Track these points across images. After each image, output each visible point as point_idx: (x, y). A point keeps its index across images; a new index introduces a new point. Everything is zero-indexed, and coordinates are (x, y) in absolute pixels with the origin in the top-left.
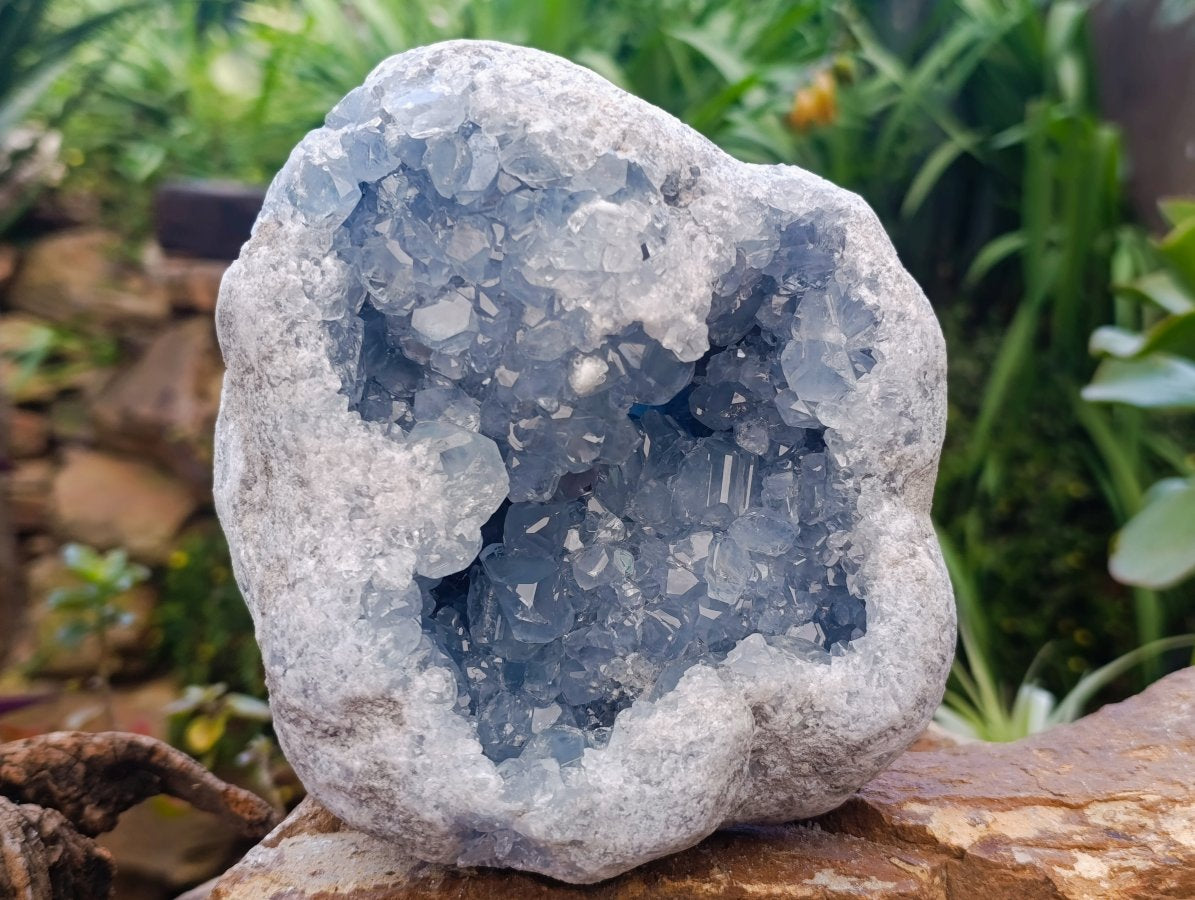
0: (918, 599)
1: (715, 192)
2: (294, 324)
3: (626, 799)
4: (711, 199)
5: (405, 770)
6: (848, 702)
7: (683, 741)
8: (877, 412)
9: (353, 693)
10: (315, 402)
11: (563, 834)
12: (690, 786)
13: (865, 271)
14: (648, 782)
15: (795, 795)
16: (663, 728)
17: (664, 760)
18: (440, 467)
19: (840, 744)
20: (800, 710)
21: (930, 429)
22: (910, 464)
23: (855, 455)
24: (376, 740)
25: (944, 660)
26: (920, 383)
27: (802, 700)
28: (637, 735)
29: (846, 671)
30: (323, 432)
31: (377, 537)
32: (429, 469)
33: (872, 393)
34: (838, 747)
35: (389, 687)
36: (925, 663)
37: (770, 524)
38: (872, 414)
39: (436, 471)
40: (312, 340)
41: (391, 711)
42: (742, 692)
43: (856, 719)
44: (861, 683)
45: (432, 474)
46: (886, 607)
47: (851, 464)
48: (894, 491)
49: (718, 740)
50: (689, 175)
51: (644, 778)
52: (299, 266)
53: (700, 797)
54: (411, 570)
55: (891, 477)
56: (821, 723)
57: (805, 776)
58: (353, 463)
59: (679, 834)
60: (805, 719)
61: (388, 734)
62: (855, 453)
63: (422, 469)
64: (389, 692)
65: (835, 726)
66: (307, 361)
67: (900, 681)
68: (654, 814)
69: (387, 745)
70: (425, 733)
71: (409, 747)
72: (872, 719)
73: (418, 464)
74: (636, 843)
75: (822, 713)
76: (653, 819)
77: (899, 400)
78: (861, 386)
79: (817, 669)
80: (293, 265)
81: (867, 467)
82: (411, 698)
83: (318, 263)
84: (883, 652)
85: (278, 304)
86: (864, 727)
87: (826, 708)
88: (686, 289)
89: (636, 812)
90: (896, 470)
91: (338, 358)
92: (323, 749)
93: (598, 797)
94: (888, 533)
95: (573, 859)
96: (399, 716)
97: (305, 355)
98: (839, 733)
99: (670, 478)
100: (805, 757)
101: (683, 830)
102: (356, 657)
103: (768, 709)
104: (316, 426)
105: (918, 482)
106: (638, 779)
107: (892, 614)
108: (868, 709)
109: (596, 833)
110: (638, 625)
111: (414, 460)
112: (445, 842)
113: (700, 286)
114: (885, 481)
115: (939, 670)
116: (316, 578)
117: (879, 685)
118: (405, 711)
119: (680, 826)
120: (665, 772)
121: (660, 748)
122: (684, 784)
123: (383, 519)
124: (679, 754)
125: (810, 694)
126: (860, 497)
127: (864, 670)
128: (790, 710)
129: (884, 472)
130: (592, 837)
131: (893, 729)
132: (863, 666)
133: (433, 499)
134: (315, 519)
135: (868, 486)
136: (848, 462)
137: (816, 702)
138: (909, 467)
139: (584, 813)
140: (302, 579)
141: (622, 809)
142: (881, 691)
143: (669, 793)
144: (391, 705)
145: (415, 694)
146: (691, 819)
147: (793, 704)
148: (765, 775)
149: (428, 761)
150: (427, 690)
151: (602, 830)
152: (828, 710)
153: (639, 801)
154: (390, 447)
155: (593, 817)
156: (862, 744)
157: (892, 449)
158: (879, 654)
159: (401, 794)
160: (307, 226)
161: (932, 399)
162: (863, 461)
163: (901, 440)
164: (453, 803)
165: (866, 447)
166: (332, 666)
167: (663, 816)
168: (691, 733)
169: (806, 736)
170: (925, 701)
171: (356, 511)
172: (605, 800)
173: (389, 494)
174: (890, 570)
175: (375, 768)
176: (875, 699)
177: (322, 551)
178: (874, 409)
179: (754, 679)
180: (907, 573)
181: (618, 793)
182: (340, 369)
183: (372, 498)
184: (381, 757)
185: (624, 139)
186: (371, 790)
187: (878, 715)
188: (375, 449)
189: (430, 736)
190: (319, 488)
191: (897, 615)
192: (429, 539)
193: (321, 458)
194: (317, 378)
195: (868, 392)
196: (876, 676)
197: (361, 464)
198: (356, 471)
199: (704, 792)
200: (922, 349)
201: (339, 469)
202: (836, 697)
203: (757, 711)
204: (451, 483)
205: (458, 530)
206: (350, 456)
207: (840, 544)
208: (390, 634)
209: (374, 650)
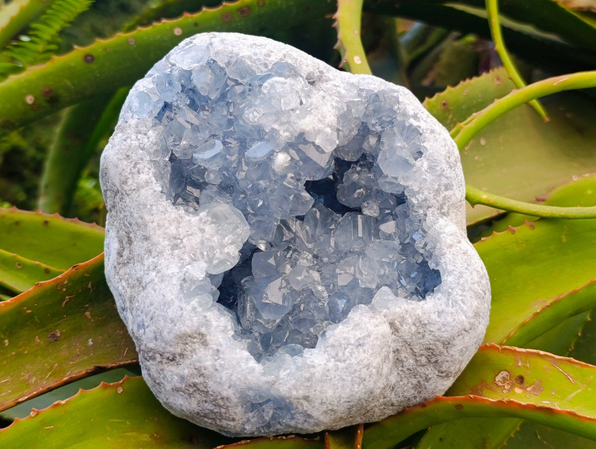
1: (332, 80)
2: (136, 164)
3: (328, 370)
4: (331, 83)
5: (211, 369)
6: (439, 316)
7: (355, 338)
8: (428, 175)
9: (180, 331)
10: (150, 198)
11: (298, 391)
12: (362, 361)
13: (411, 113)
14: (339, 361)
15: (421, 380)
16: (343, 333)
17: (345, 349)
18: (214, 220)
19: (438, 341)
20: (414, 324)
22: (449, 199)
23: (421, 197)
24: (195, 356)
26: (447, 161)
27: (414, 318)
28: (330, 338)
29: (435, 302)
30: (154, 212)
31: (186, 257)
32: (209, 222)
33: (424, 166)
34: (437, 343)
35: (198, 326)
36: (475, 293)
38: (426, 176)
39: (212, 223)
40: (146, 170)
41: (201, 340)
42: (382, 314)
43: (444, 325)
44: (443, 306)
45: (210, 224)
46: (450, 268)
47: (420, 201)
48: (444, 214)
50: (318, 74)
51: (337, 358)
52: (137, 137)
53: (368, 366)
54: (204, 269)
55: (441, 207)
56: (426, 330)
57: (424, 366)
58: (171, 224)
59: (360, 389)
60: (418, 329)
61: (200, 352)
62: (421, 196)
63: (205, 223)
64: (198, 329)
65: (434, 331)
66: (144, 180)
67: (463, 302)
68: (345, 377)
69: (201, 357)
70: (219, 348)
71: (211, 356)
72: (453, 324)
73: (203, 221)
74: (337, 395)
75: (426, 324)
76: (344, 380)
77: (438, 168)
78: (418, 163)
79: (420, 303)
80: (134, 137)
81: (428, 202)
82: (210, 331)
83: (145, 134)
84: (452, 289)
85: (128, 156)
86: (449, 329)
87: (428, 321)
88: (324, 118)
89: (335, 377)
90: (443, 203)
91: (159, 177)
92: (167, 369)
93: (313, 370)
94: (444, 233)
95: (305, 409)
96: (206, 341)
97: (143, 177)
98: (437, 334)
100: (422, 352)
101: (362, 386)
102: (180, 313)
103: (397, 323)
104: (151, 210)
105: (455, 211)
106: (333, 360)
107: (454, 270)
108: (450, 319)
109: (315, 391)
110: (326, 304)
111: (201, 219)
113: (330, 116)
114: (438, 209)
115: (483, 298)
116: (156, 280)
117: (453, 306)
118: (208, 338)
119: (359, 384)
120: (347, 354)
121: (343, 342)
122: (358, 360)
123: (188, 248)
124: (353, 345)
125: (418, 315)
126: (427, 217)
127: (444, 299)
128: (408, 324)
129: (437, 205)
130: (314, 393)
131: (466, 331)
132: (443, 298)
133: (212, 236)
134: (154, 253)
135: (430, 212)
136: (418, 200)
137: (422, 319)
138: (449, 201)
139: (308, 380)
140: (150, 282)
141: (327, 376)
142: (454, 309)
143: (351, 365)
144: (201, 337)
145: (213, 329)
146: (365, 380)
147: (410, 321)
148: (403, 366)
149: (222, 362)
150: (218, 326)
151: (318, 389)
152: (429, 323)
153: (336, 371)
154: (189, 216)
155: (312, 381)
156: (450, 339)
157: (439, 193)
158: (450, 290)
159: (210, 383)
160: (139, 119)
161: (455, 170)
162: (426, 200)
163: (443, 188)
164: (238, 383)
165: (426, 193)
166: (168, 320)
167: (350, 378)
168: (358, 334)
169: (420, 339)
171: (175, 247)
172: (318, 372)
173: (190, 237)
174: (449, 250)
175: (195, 372)
176: (452, 313)
177: (159, 268)
178: (426, 173)
179: (388, 309)
180: (458, 250)
181: (324, 367)
182: (160, 182)
183: (182, 240)
184: (198, 365)
186: (195, 385)
187: (455, 322)
188: (181, 217)
189: (222, 349)
190: (155, 239)
191: (456, 271)
192: (212, 254)
193: (155, 224)
194: (149, 187)
195: (422, 166)
196: (451, 301)
197: (175, 224)
198: (172, 228)
199: (370, 364)
200: (445, 146)
201: (164, 228)
202: (432, 315)
203: (392, 324)
204: (220, 228)
205: (226, 250)
206: (169, 221)
207: (421, 245)
208: (197, 300)
209: (189, 308)
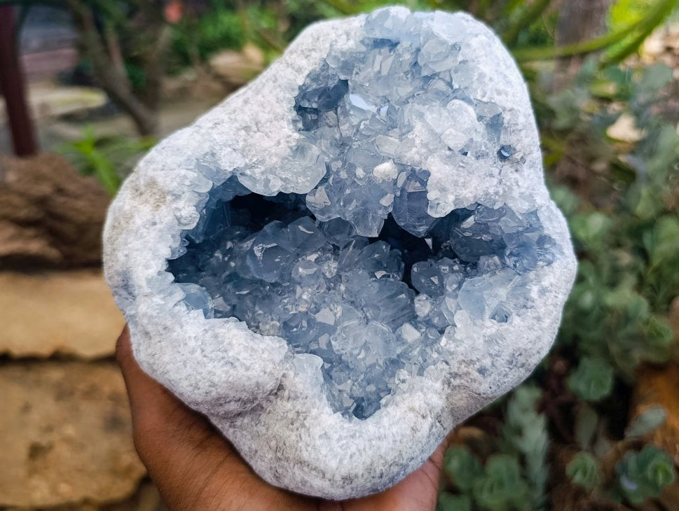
0: (402, 435)
1: (522, 176)
2: (314, 50)
3: (186, 344)
4: (516, 175)
5: (135, 228)
6: (320, 437)
7: (236, 354)
8: (481, 340)
9: (157, 178)
10: (285, 80)
11: (148, 324)
12: (214, 375)
13: (545, 283)
14: (202, 350)
15: (259, 452)
16: (237, 339)
17: (219, 350)
18: (294, 148)
19: (296, 450)
20: (298, 413)
21: (495, 379)
22: (469, 381)
23: (452, 347)
24: (142, 206)
25: (381, 477)
26: (513, 355)
27: (304, 410)
28: (226, 329)
29: (336, 423)
30: (274, 92)
31: (241, 144)
32: (290, 145)
33: (489, 330)
34: (294, 450)
35: (170, 192)
36: (371, 465)
37: (387, 342)
38: (479, 338)
39: (291, 148)
40: (312, 61)
41: (160, 201)
42: (285, 371)
43: (314, 448)
44: (336, 436)
45: (288, 147)
46: (385, 420)
48: (449, 383)
49: (249, 373)
50: (519, 157)
51: (203, 346)
52: (341, 35)
53: (213, 385)
54: (236, 166)
55: (455, 375)
56: (299, 430)
58: (269, 113)
59: (187, 389)
60: (296, 420)
61: (148, 208)
63: (288, 142)
64: (167, 193)
65: (303, 439)
66: (302, 65)
67: (351, 456)
68: (188, 366)
69: (142, 212)
70: (158, 223)
71: (147, 221)
72: (320, 456)
73: (289, 139)
74: (168, 367)
75: (305, 427)
76: (186, 367)
77: (497, 348)
78: (488, 323)
79: (327, 408)
80: (340, 33)
81: (450, 357)
82: (171, 205)
83: (348, 39)
84: (360, 436)
85: (318, 39)
86: (313, 455)
87: (309, 427)
88: (464, 186)
89: (183, 355)
90: (460, 376)
91: (312, 77)
93: (178, 329)
94: (425, 395)
96: (159, 206)
97: (303, 62)
98: (301, 444)
99: (374, 279)
100: (278, 437)
101: (191, 389)
102: (175, 167)
103: (286, 393)
104: (275, 88)
106: (200, 344)
107: (384, 427)
108: (324, 452)
109: (159, 342)
111: (289, 137)
112: (116, 277)
114: (451, 374)
115: (373, 478)
116: (203, 131)
117: (341, 447)
118: (163, 207)
119: (191, 386)
120: (214, 355)
121: (225, 344)
122: (214, 370)
123: (250, 141)
124: (228, 357)
125: (310, 412)
126: (432, 366)
127: (343, 433)
128: (294, 407)
129: (455, 370)
130: (157, 341)
131: (324, 475)
132: (345, 431)
133: (276, 155)
134: (233, 116)
135: (441, 367)
136: (445, 346)
137: (309, 419)
138: (467, 381)
139: (165, 327)
141: (179, 346)
142: (339, 450)
143: (204, 365)
144: (162, 199)
145: (174, 206)
146: (198, 389)
147: (298, 407)
148: (256, 425)
149: (145, 234)
150: (180, 210)
151: (163, 343)
153: (189, 352)
154: (288, 125)
155: (166, 333)
156: (304, 462)
157: (469, 365)
158: (357, 434)
159: (124, 236)
161: (511, 369)
162: (451, 353)
163: (477, 366)
164: (132, 260)
165: (460, 349)
166: (165, 161)
167: (190, 371)
168: (243, 356)
169: (288, 428)
170: (351, 482)
172: (177, 333)
173: (265, 137)
174: (406, 409)
175: (129, 216)
176: (331, 450)
177: (219, 126)
178: (482, 338)
179: (296, 374)
180: (412, 419)
181: (187, 337)
182: (308, 81)
183: (258, 130)
184: (135, 214)
185: (509, 111)
186: (120, 223)
187: (324, 458)
188: (283, 118)
189: (158, 226)
190: (248, 108)
191: (385, 429)
192: (256, 165)
193: (262, 100)
194: (296, 74)
195: (488, 328)
196: (344, 442)
197: (271, 116)
198: (266, 116)
199: (217, 385)
200: (531, 342)
201: (262, 109)
202: (318, 428)
203: (281, 387)
204: (290, 158)
205: (271, 177)
206: (272, 109)
207: (402, 378)
208: (196, 175)
209: (183, 172)
